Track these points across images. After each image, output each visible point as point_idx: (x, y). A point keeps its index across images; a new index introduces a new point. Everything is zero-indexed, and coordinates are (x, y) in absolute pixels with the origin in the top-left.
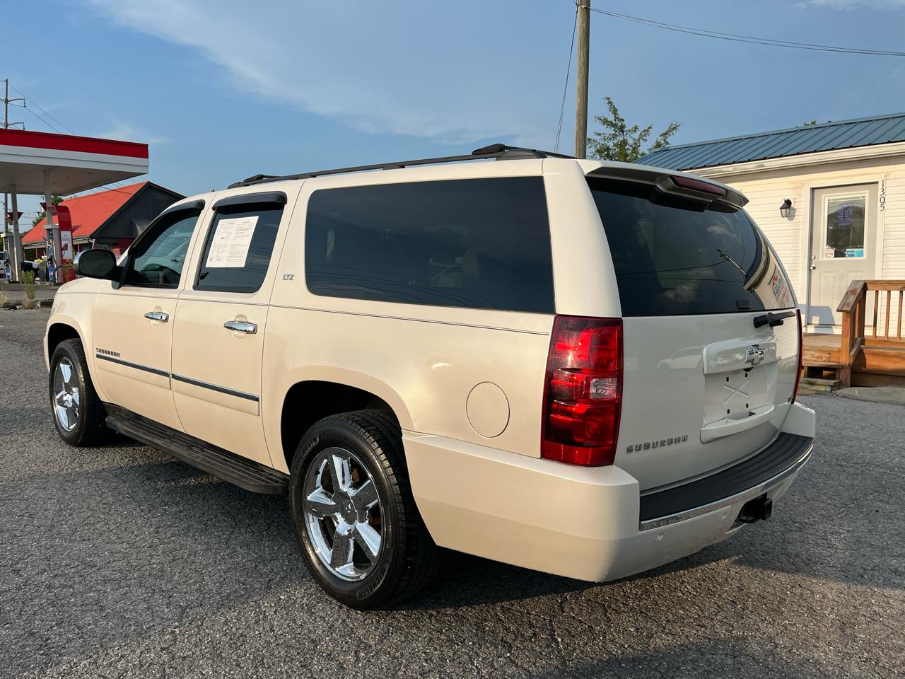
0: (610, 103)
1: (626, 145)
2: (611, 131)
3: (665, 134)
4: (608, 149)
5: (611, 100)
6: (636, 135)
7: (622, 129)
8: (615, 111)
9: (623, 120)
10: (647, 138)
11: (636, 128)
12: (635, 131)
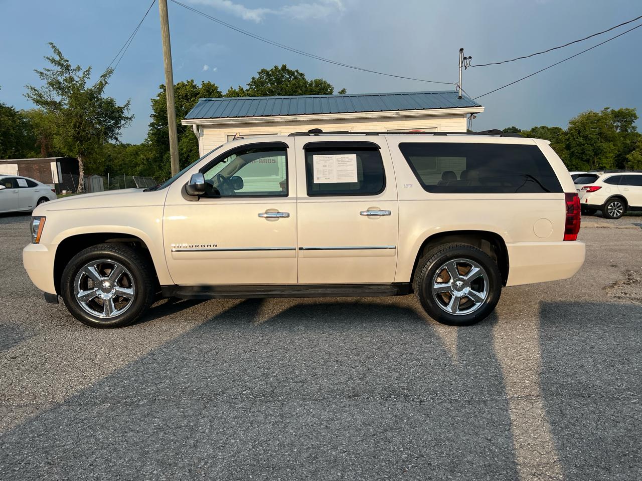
0: (54, 47)
1: (73, 81)
2: (59, 69)
3: (104, 76)
4: (59, 83)
5: (54, 45)
6: (80, 74)
7: (67, 68)
8: (59, 53)
9: (68, 61)
10: (90, 76)
11: (79, 68)
12: (79, 70)
